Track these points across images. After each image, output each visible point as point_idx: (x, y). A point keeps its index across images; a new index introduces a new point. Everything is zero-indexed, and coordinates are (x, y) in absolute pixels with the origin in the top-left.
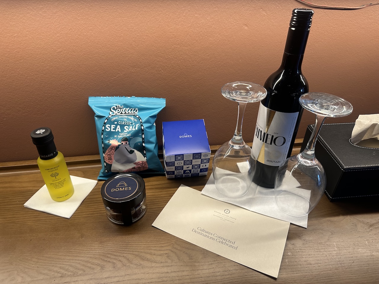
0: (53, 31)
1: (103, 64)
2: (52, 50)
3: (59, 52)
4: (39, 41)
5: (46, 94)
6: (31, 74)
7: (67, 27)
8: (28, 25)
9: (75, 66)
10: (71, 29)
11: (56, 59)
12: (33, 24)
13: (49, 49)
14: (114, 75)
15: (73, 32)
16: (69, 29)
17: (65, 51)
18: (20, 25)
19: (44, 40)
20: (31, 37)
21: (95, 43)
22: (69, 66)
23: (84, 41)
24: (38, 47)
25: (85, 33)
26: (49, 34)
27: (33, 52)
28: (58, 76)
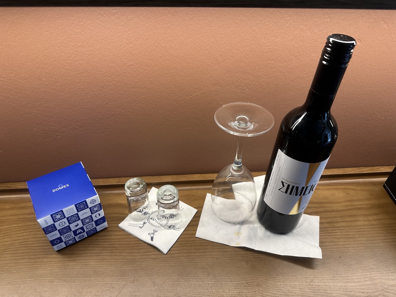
0: (125, 41)
1: (180, 81)
2: (122, 63)
3: (129, 66)
4: (107, 52)
5: (109, 112)
6: (93, 89)
7: (143, 36)
8: (96, 34)
9: (146, 82)
10: (147, 39)
11: (125, 74)
12: (102, 32)
13: (118, 61)
14: (190, 94)
15: (150, 42)
16: (145, 39)
17: (137, 64)
18: (86, 33)
19: (113, 50)
20: (98, 47)
21: (174, 57)
22: (139, 82)
23: (161, 53)
24: (104, 59)
25: (164, 45)
26: (120, 44)
27: (98, 65)
28: (125, 92)
